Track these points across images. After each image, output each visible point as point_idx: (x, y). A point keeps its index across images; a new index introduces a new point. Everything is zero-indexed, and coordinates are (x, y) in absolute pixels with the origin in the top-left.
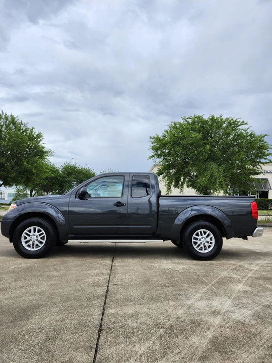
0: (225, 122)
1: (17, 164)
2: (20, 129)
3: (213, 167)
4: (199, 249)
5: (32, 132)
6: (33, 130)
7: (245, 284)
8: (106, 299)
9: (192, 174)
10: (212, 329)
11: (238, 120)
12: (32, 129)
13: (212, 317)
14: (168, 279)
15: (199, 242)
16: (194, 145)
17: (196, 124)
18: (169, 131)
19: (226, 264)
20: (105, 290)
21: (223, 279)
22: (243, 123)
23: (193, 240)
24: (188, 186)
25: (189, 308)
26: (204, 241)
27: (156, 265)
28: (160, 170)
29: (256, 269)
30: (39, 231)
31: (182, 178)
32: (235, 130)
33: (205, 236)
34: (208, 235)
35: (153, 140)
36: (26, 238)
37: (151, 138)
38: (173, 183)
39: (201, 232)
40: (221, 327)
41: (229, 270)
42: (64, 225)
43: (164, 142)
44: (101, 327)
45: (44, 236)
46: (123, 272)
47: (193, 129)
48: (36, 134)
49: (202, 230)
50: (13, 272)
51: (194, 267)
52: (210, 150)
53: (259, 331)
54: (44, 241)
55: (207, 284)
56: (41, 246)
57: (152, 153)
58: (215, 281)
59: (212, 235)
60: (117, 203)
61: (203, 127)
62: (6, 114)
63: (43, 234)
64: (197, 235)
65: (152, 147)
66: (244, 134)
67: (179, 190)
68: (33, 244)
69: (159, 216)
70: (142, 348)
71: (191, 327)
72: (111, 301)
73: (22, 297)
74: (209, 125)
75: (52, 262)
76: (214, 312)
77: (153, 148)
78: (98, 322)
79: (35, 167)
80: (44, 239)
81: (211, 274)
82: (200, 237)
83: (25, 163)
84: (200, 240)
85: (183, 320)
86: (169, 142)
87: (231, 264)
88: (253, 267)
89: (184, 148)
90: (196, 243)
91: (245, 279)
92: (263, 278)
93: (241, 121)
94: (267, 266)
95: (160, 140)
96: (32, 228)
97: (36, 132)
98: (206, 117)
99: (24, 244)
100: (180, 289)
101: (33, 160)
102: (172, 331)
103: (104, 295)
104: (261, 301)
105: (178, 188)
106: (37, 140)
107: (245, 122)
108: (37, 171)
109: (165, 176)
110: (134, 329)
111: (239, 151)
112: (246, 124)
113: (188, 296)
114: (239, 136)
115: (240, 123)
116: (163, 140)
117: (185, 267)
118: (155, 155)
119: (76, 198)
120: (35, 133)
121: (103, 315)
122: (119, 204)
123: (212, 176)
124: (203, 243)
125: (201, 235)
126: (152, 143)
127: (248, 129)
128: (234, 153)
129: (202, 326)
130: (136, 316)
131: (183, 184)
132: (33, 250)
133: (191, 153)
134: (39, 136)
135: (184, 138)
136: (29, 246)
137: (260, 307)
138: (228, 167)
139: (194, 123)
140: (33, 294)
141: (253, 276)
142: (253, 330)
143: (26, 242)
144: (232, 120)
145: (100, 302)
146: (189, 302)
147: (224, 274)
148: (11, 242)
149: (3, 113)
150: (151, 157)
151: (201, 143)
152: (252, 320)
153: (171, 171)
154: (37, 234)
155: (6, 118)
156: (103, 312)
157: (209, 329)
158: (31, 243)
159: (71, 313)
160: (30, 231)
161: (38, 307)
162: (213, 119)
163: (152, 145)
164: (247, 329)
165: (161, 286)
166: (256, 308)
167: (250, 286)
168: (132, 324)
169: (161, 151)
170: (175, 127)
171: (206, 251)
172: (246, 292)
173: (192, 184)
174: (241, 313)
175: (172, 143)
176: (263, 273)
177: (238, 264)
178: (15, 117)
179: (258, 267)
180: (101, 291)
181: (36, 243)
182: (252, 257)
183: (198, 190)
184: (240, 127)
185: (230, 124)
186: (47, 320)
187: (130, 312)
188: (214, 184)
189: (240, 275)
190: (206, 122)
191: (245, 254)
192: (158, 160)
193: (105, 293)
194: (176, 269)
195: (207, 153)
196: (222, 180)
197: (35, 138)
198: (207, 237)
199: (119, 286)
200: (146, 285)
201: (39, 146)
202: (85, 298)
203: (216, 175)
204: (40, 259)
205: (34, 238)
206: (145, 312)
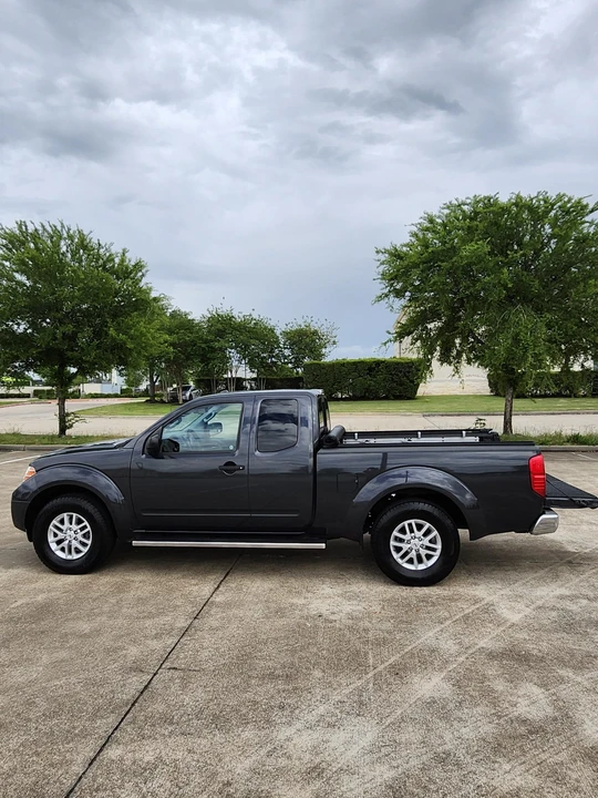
0: (553, 205)
2: (98, 258)
3: (520, 319)
4: (407, 562)
5: (123, 261)
6: (126, 254)
7: (448, 679)
8: (127, 714)
9: (480, 331)
11: (584, 201)
13: (298, 786)
14: (294, 651)
15: (405, 547)
17: (482, 215)
18: (420, 235)
19: (459, 598)
20: (142, 686)
21: (412, 656)
23: (392, 543)
24: (469, 362)
26: (416, 543)
28: (402, 326)
29: (515, 618)
30: (79, 522)
31: (458, 341)
32: (576, 225)
33: (419, 534)
34: (428, 532)
35: (383, 257)
36: (56, 535)
37: (378, 252)
38: (437, 354)
39: (410, 525)
41: (448, 622)
43: (406, 262)
45: (88, 532)
46: (215, 624)
48: (132, 263)
49: (413, 521)
50: (11, 620)
54: (89, 542)
55: (364, 672)
56: (85, 550)
57: (380, 287)
58: (392, 660)
59: (435, 533)
60: (227, 464)
61: (496, 224)
62: (69, 229)
63: (85, 527)
64: (403, 531)
65: (382, 274)
67: (452, 367)
68: (70, 547)
72: (133, 722)
75: (103, 582)
76: (315, 768)
77: (385, 277)
78: (68, 783)
79: (132, 338)
80: (88, 539)
81: (399, 636)
82: (407, 537)
83: (112, 332)
84: (409, 542)
85: (232, 791)
86: (416, 266)
87: (471, 598)
88: (516, 611)
90: (398, 549)
91: (462, 659)
92: (507, 654)
93: (593, 202)
94: (553, 609)
95: (399, 257)
96: (65, 516)
97: (132, 259)
98: (504, 199)
99: (53, 546)
100: (295, 689)
101: (128, 320)
103: (132, 701)
104: (442, 738)
105: (450, 363)
106: (135, 276)
108: (137, 345)
109: (417, 340)
113: (297, 711)
114: (583, 241)
115: (591, 207)
116: (406, 256)
117: (360, 608)
118: (389, 291)
119: (143, 454)
120: (130, 261)
121: (90, 765)
122: (230, 467)
123: (516, 339)
124: (414, 547)
125: (412, 531)
126: (382, 264)
128: (575, 282)
131: (459, 355)
132: (69, 557)
134: (138, 266)
135: (454, 250)
136: (63, 549)
137: (425, 758)
138: (558, 318)
139: (475, 215)
141: (490, 645)
143: (59, 542)
144: (570, 200)
145: (112, 720)
147: (428, 636)
148: (30, 539)
149: (63, 226)
150: (380, 298)
151: (492, 264)
153: (431, 326)
154: (74, 527)
155: (71, 238)
156: (101, 750)
158: (65, 544)
159: (38, 755)
160: (62, 522)
162: (519, 203)
163: (383, 269)
165: (262, 677)
166: (413, 762)
167: (458, 685)
169: (404, 282)
170: (429, 227)
171: (421, 567)
172: (432, 703)
173: (479, 357)
176: (523, 635)
177: (488, 599)
178: (85, 233)
179: (528, 611)
180: (136, 682)
181: (75, 544)
185: (565, 210)
187: (149, 758)
188: (524, 358)
189: (460, 643)
190: (505, 210)
192: (399, 303)
193: (137, 694)
194: (332, 617)
195: (505, 287)
196: (541, 349)
197: (131, 273)
198: (425, 535)
199: (177, 673)
200: (235, 671)
201: (140, 290)
202: (90, 709)
203: (526, 338)
204: (83, 576)
205: (70, 535)
206: (175, 760)
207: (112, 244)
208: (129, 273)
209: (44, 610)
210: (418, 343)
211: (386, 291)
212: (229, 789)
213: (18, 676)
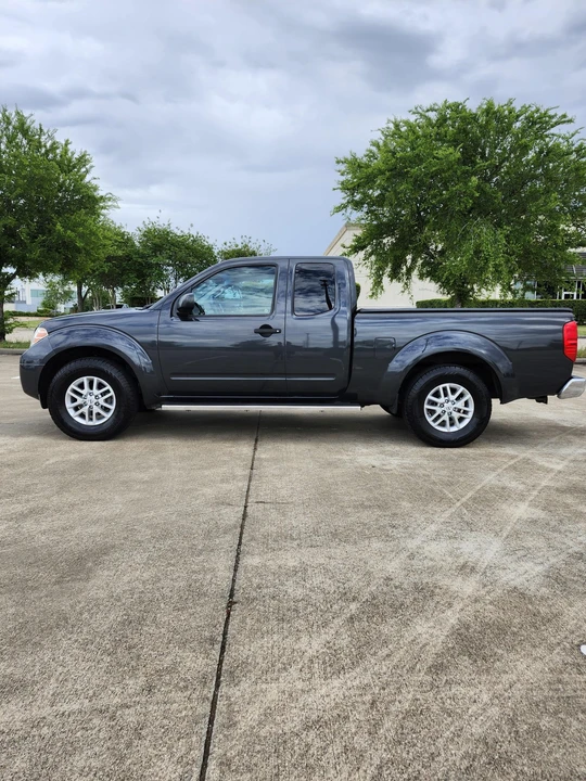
0: (518, 116)
1: (41, 229)
2: (39, 146)
3: (481, 231)
4: (439, 425)
5: (66, 152)
6: (69, 146)
7: (533, 504)
8: (241, 534)
9: (433, 247)
10: (458, 606)
11: (551, 113)
12: (66, 145)
13: (460, 579)
14: (370, 490)
15: (439, 410)
16: (442, 176)
17: (449, 122)
18: (381, 143)
19: (495, 455)
20: (240, 515)
21: (486, 492)
22: (564, 120)
23: (426, 406)
24: (421, 276)
25: (412, 557)
26: (450, 406)
27: (345, 457)
28: (358, 239)
29: (560, 467)
30: (100, 386)
31: (409, 257)
32: (542, 138)
33: (453, 398)
34: (462, 395)
35: (343, 167)
36: (74, 400)
37: (338, 162)
38: (388, 270)
39: (445, 389)
40: (476, 601)
41: (499, 471)
42: (151, 372)
43: (370, 170)
44: (231, 596)
45: (111, 397)
46: (277, 472)
47: (441, 138)
48: (76, 156)
49: (448, 385)
50: (54, 473)
51: (426, 462)
52: (478, 188)
53: (555, 611)
54: (113, 407)
55: (450, 503)
56: (108, 416)
57: (341, 197)
58: (469, 495)
59: (468, 396)
60: (263, 327)
61: (465, 130)
63: (108, 391)
64: (437, 395)
65: (342, 183)
66: (564, 146)
67: (401, 284)
68: (91, 413)
69: (355, 354)
70: (313, 645)
71: (415, 599)
72: (253, 539)
73: (72, 528)
74: (481, 126)
75: (132, 449)
76: (464, 566)
77: (345, 187)
78: (226, 585)
79: (82, 236)
80: (111, 403)
81: (461, 479)
82: (442, 399)
83: (59, 227)
84: (442, 405)
85: (397, 584)
86: (382, 172)
87: (506, 456)
88: (554, 462)
89: (418, 184)
90: (432, 412)
91: (535, 493)
92: (573, 489)
93: (560, 114)
95: (360, 167)
96: (85, 380)
97: (76, 150)
98: (473, 106)
99: (72, 413)
100: (395, 514)
101: (75, 218)
102: (375, 608)
103: (239, 525)
104: (565, 544)
105: (399, 279)
106: (79, 171)
107: (569, 118)
108: (86, 244)
109: (370, 255)
110: (298, 601)
111: (547, 191)
112: (570, 121)
113: (411, 529)
114: (550, 153)
115: (554, 120)
116: (368, 166)
117: (407, 461)
118: (348, 202)
119: (171, 316)
120: (73, 154)
121: (235, 570)
122: (266, 330)
123: (477, 252)
124: (447, 411)
125: (446, 395)
126: (342, 174)
127: (573, 135)
128: (534, 196)
129: (437, 598)
130: (301, 572)
131: (409, 271)
132: (91, 423)
133: (434, 197)
134: (83, 160)
135: (417, 160)
136: (82, 416)
137: (562, 557)
138: (517, 230)
139: (443, 120)
140: (95, 522)
141: (552, 484)
142: (543, 610)
143: (76, 409)
144: (538, 111)
145: (230, 540)
146: (412, 544)
147: (490, 479)
148: (44, 407)
150: (339, 209)
151: (459, 173)
152: (542, 585)
153: (385, 241)
154: (95, 391)
155: (7, 120)
156: (237, 562)
157: (450, 605)
158: (85, 410)
159: (173, 565)
160: (81, 386)
161: (106, 550)
162: (489, 111)
163: (343, 178)
164: (530, 607)
165: (355, 507)
166: (553, 560)
167: (544, 509)
168: (293, 590)
169: (364, 193)
170: (397, 133)
171: (454, 429)
172: (534, 522)
173: (432, 272)
174: (521, 570)
175: (388, 174)
176: (575, 478)
177: (522, 456)
178: (24, 115)
179: (565, 463)
180: (232, 516)
181: (96, 410)
182: (553, 440)
183: (445, 285)
184: (552, 131)
185: (531, 121)
186: (126, 579)
187: (292, 563)
188: (483, 270)
189: (523, 483)
190: (474, 118)
191: (538, 431)
192: (355, 215)
193: (240, 521)
194: (388, 467)
195: (472, 197)
196: (501, 260)
197: (74, 167)
198: (458, 399)
199: (267, 506)
200: (324, 503)
201: (86, 186)
202: (200, 532)
203: (488, 249)
204: (107, 442)
205: (91, 400)
206: (320, 565)
207: (55, 131)
208: (72, 166)
209: (84, 466)
210: (373, 258)
211: (345, 201)
212: (392, 582)
213: (98, 511)
